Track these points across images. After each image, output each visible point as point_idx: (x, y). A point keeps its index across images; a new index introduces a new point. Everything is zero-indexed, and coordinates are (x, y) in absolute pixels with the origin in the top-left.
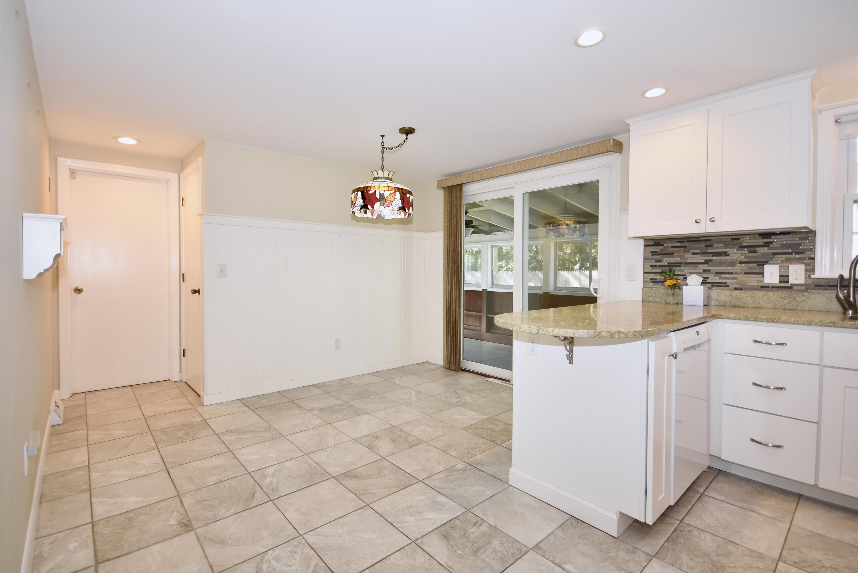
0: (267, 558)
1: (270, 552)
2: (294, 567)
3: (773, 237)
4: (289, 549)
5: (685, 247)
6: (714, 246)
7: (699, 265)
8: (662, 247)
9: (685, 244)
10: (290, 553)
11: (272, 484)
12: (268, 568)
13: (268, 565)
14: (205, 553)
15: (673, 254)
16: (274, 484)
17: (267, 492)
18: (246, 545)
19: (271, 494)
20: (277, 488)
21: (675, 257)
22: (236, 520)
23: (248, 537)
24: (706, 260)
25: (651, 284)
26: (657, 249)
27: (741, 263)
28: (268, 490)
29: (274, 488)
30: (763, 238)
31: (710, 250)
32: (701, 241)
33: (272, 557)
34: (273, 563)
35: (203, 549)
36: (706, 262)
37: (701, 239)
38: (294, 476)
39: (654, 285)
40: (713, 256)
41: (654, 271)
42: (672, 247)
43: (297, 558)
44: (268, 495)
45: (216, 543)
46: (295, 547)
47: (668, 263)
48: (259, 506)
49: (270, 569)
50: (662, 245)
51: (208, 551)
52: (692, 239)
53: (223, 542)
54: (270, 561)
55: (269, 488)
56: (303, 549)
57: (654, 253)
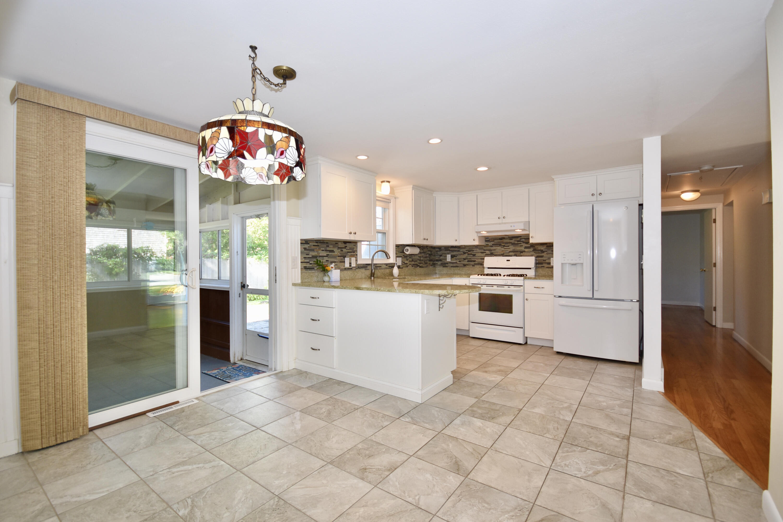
0: (584, 475)
1: (579, 476)
2: (575, 460)
3: (347, 244)
4: (566, 468)
5: (318, 246)
6: (330, 246)
7: (325, 258)
8: (309, 245)
9: (319, 244)
10: (569, 466)
11: (513, 516)
12: (589, 471)
13: (588, 472)
14: (622, 510)
15: (314, 250)
16: (512, 514)
17: (527, 513)
18: (589, 490)
19: (527, 508)
20: (516, 508)
21: (314, 252)
22: (579, 513)
23: (583, 494)
24: (327, 255)
25: (304, 270)
26: (306, 246)
27: (339, 256)
28: (524, 515)
29: (517, 511)
30: (345, 244)
31: (328, 249)
32: (325, 243)
33: (581, 473)
34: (583, 470)
35: (622, 514)
36: (327, 256)
37: (325, 242)
38: (486, 505)
39: (306, 271)
40: (329, 252)
41: (306, 261)
42: (314, 245)
43: (568, 462)
44: (530, 510)
45: (609, 510)
46: (562, 467)
47: (312, 256)
48: (549, 509)
49: (589, 469)
50: (309, 244)
51: (619, 509)
52: (321, 242)
53: (604, 506)
54: (585, 472)
55: (521, 515)
56: (560, 462)
57: (305, 249)
